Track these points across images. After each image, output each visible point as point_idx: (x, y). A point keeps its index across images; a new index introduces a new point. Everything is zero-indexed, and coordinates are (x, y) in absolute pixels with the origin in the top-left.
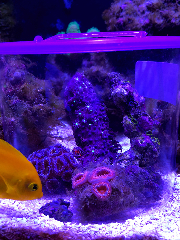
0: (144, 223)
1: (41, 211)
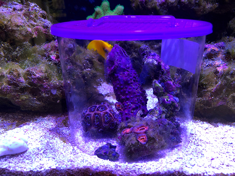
0: (172, 161)
1: (96, 153)
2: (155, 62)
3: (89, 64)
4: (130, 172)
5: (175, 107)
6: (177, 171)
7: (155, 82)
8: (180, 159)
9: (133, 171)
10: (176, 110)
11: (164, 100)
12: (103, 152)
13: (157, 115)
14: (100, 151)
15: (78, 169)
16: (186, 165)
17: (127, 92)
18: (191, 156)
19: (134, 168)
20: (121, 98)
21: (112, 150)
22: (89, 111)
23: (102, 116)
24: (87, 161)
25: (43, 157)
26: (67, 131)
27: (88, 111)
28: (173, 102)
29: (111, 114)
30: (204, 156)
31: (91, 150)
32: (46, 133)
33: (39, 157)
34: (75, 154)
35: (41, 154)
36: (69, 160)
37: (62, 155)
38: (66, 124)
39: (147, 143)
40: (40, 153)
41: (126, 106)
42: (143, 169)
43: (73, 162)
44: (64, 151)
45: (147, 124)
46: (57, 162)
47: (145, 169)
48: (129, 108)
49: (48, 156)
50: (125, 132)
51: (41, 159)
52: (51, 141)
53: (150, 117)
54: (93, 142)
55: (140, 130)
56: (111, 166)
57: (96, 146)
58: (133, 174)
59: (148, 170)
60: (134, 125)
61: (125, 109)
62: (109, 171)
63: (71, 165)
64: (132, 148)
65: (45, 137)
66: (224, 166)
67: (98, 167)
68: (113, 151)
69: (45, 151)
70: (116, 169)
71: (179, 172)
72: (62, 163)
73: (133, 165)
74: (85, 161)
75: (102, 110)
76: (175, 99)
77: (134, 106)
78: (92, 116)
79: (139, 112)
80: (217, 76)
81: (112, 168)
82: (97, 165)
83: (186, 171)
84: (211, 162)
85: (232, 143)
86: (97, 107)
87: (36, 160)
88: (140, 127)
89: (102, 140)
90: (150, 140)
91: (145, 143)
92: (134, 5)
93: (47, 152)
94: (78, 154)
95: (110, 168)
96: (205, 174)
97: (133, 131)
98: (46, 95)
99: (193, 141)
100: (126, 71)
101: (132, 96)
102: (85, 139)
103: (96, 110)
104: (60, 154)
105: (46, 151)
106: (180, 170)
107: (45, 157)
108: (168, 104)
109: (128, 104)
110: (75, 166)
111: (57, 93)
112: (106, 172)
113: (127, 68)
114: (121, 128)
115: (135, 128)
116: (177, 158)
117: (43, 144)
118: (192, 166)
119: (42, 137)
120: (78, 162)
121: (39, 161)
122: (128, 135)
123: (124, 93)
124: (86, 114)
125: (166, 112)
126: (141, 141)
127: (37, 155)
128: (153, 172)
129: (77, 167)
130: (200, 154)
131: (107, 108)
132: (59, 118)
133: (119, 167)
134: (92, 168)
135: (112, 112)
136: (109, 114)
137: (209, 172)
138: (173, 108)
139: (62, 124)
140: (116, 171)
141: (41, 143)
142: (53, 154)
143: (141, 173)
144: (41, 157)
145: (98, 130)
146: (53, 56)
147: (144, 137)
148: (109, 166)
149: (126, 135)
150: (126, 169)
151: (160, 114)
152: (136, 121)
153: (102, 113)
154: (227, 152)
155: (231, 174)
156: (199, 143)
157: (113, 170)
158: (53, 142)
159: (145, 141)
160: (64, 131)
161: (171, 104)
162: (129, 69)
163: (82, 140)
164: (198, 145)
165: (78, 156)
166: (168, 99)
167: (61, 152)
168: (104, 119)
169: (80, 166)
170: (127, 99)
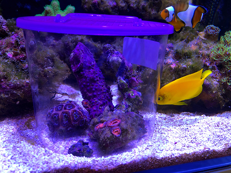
0: (144, 149)
1: (70, 151)
2: (120, 59)
3: (51, 62)
4: (108, 164)
5: (139, 101)
6: (150, 157)
7: (120, 79)
8: (150, 147)
9: (110, 163)
10: (140, 104)
11: (129, 95)
12: (77, 150)
13: (124, 109)
14: (73, 149)
15: (55, 170)
16: (157, 151)
17: (94, 90)
18: (159, 143)
19: (111, 160)
20: (87, 96)
21: (86, 146)
22: (56, 111)
23: (71, 114)
24: (64, 160)
25: (11, 163)
26: (31, 133)
27: (54, 110)
28: (137, 97)
29: (80, 112)
30: (169, 142)
31: (62, 149)
32: (9, 138)
33: (7, 164)
34: (49, 155)
35: (9, 161)
36: (44, 162)
37: (34, 158)
38: (29, 126)
39: (121, 135)
40: (7, 159)
41: (93, 103)
42: (119, 160)
43: (49, 164)
44: (36, 153)
45: (119, 118)
46: (30, 167)
47: (122, 160)
48: (97, 104)
49: (18, 162)
50: (98, 127)
51: (10, 166)
52: (18, 145)
53: (118, 111)
54: (62, 142)
55: (113, 123)
56: (88, 162)
57: (66, 145)
58: (110, 167)
59: (124, 161)
60: (107, 120)
61: (93, 106)
62: (88, 167)
63: (47, 167)
64: (107, 141)
65: (9, 141)
66: (186, 148)
67: (76, 164)
68: (87, 148)
69: (12, 156)
70: (94, 165)
71: (151, 158)
72: (37, 167)
73: (110, 158)
74: (61, 161)
75: (69, 108)
76: (139, 94)
77: (102, 103)
78: (60, 115)
79: (106, 108)
80: (171, 72)
81: (90, 164)
82: (74, 162)
83: (157, 156)
84: (175, 145)
85: (188, 129)
86: (64, 106)
87: (3, 168)
88: (113, 121)
89: (71, 139)
90: (124, 132)
91: (119, 135)
92: (86, 7)
93: (15, 158)
94: (52, 155)
95: (87, 164)
96: (173, 156)
97: (107, 125)
98: (6, 95)
99: (157, 130)
100: (91, 68)
101: (99, 93)
102: (53, 139)
103: (63, 108)
104: (33, 158)
105: (14, 156)
106: (153, 156)
107: (15, 163)
108: (133, 98)
109: (96, 100)
110: (52, 168)
111: (18, 93)
112: (85, 168)
113: (92, 66)
114: (94, 124)
115: (109, 122)
116: (148, 146)
117: (9, 149)
118: (161, 151)
119: (5, 143)
120: (54, 162)
121: (7, 168)
122: (102, 129)
123: (90, 91)
124: (52, 114)
125: (132, 106)
126: (116, 134)
127: (4, 162)
128: (129, 161)
129: (54, 168)
130: (165, 140)
131: (75, 106)
132: (20, 121)
133: (96, 162)
134: (71, 167)
135: (81, 110)
136: (78, 112)
137: (175, 154)
138: (137, 102)
139: (25, 126)
140: (94, 166)
141: (5, 149)
142: (23, 158)
143: (118, 164)
144: (9, 164)
145: (67, 129)
146: (10, 54)
147: (118, 130)
148: (86, 162)
149: (100, 130)
150: (103, 163)
151: (127, 108)
152: (108, 116)
153: (70, 111)
154: (185, 136)
155: (192, 153)
156: (163, 132)
157: (91, 165)
158: (21, 146)
159: (119, 133)
160: (28, 133)
161: (135, 99)
162: (94, 66)
163: (49, 141)
164: (162, 134)
165: (53, 157)
166: (132, 94)
167: (32, 155)
168: (73, 117)
169: (57, 167)
170: (95, 96)
